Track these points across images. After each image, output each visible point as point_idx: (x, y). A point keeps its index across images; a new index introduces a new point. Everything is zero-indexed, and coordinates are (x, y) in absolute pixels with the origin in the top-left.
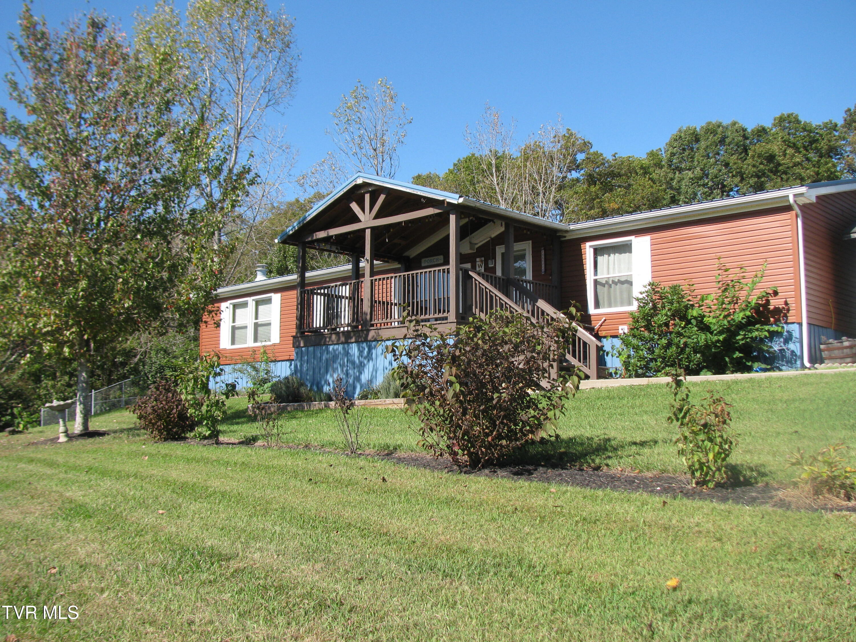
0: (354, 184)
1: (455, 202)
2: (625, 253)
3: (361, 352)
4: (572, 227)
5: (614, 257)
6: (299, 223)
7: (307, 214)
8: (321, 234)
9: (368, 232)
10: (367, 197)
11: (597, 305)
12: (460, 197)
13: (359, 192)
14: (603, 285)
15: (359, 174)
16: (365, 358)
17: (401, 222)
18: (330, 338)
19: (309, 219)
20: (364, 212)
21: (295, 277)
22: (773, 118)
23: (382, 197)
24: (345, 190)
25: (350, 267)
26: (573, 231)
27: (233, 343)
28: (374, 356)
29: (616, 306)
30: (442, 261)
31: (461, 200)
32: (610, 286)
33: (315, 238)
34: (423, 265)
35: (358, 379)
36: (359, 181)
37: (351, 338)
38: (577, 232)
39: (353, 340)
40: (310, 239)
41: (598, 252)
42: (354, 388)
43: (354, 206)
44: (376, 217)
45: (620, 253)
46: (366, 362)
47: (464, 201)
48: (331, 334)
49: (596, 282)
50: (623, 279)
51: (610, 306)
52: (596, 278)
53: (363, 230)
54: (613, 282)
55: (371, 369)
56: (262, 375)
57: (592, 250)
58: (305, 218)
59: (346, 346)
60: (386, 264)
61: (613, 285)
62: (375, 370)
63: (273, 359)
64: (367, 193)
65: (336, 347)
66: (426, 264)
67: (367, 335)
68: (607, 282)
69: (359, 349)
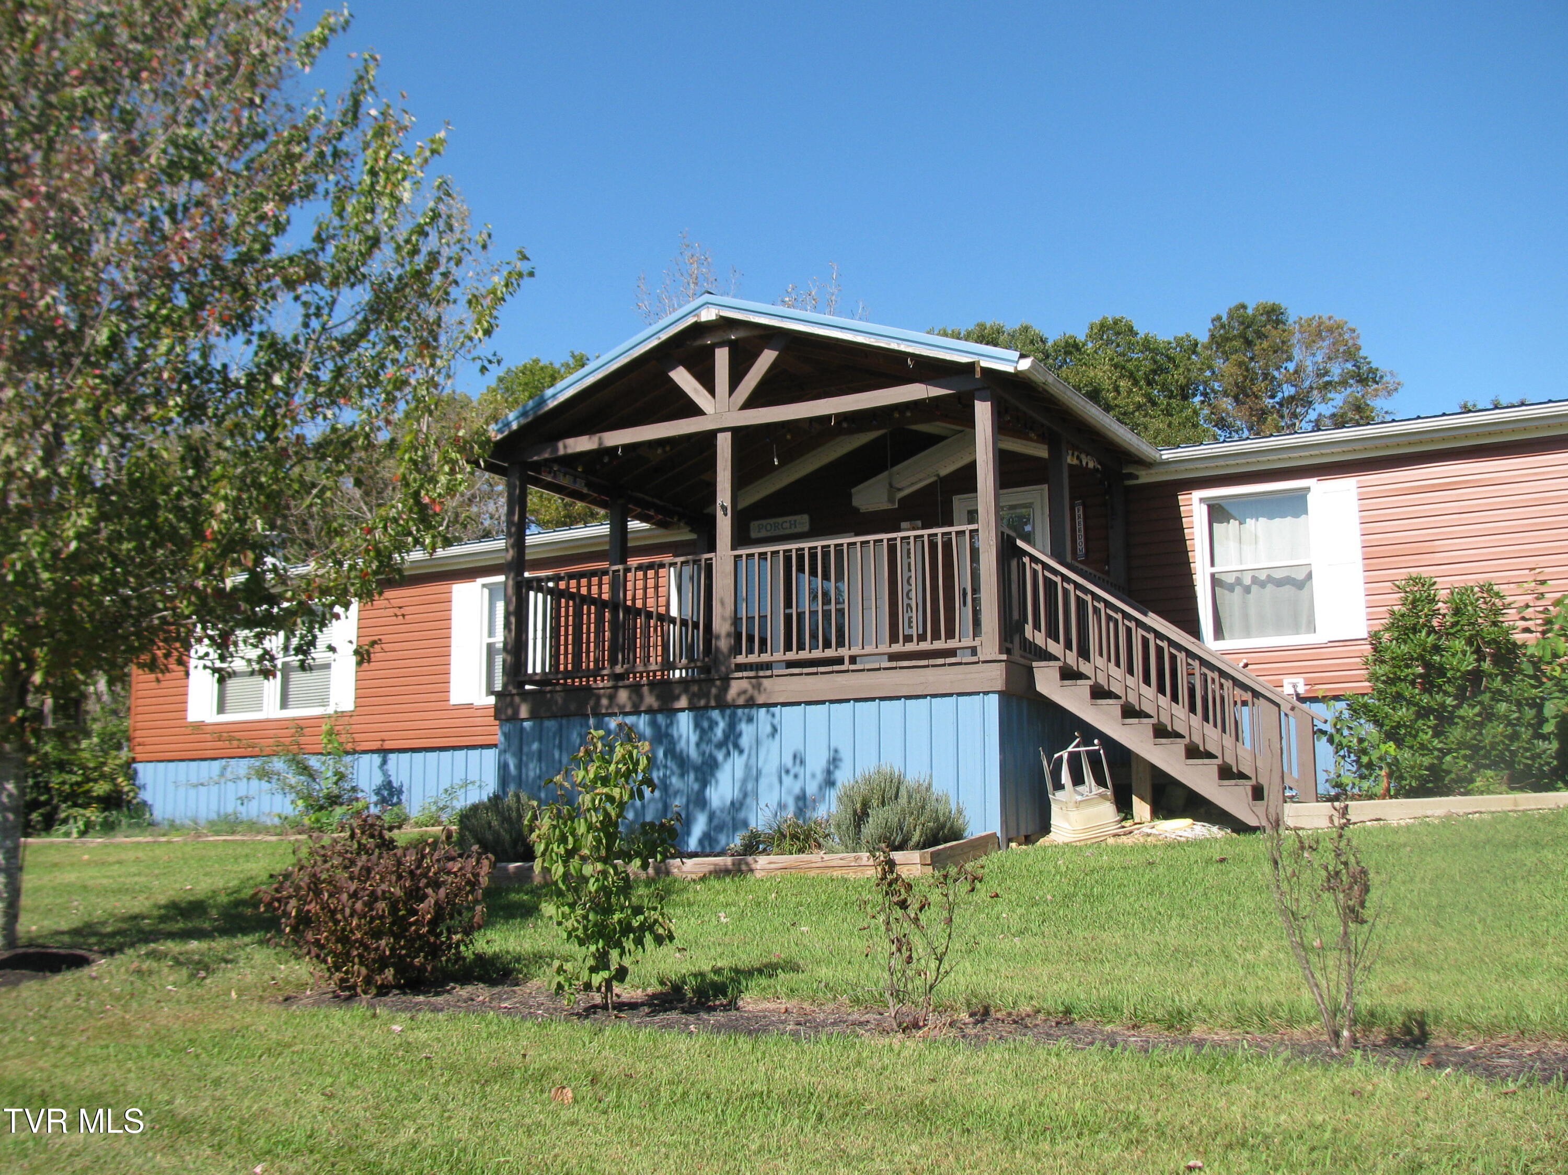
0: (691, 320)
1: (1010, 369)
2: (1283, 516)
3: (704, 733)
4: (1167, 455)
5: (1257, 526)
6: (524, 414)
7: (549, 392)
8: (582, 444)
9: (724, 443)
10: (722, 356)
11: (1219, 633)
12: (1022, 356)
13: (699, 343)
14: (1231, 588)
15: (707, 298)
16: (720, 746)
17: (829, 417)
18: (612, 698)
19: (552, 404)
20: (712, 391)
21: (500, 544)
22: (1087, 325)
23: (767, 358)
24: (664, 336)
25: (604, 529)
26: (1167, 463)
27: (221, 709)
28: (745, 741)
29: (1262, 633)
30: (806, 528)
31: (1025, 365)
32: (1247, 590)
33: (561, 452)
34: (754, 535)
35: (700, 801)
36: (708, 315)
37: (677, 698)
38: (1172, 467)
39: (683, 702)
40: (547, 455)
41: (1217, 513)
42: (688, 823)
43: (682, 377)
44: (751, 403)
45: (1271, 517)
46: (720, 756)
47: (1033, 366)
48: (616, 688)
49: (1215, 581)
50: (1278, 575)
51: (1247, 634)
52: (1214, 570)
53: (709, 438)
54: (1255, 580)
55: (739, 774)
56: (325, 785)
57: (1204, 508)
58: (543, 401)
59: (660, 718)
60: (661, 531)
61: (1254, 588)
62: (753, 776)
63: (349, 747)
64: (721, 345)
65: (630, 720)
66: (763, 534)
67: (725, 688)
68: (1239, 581)
69: (697, 725)
